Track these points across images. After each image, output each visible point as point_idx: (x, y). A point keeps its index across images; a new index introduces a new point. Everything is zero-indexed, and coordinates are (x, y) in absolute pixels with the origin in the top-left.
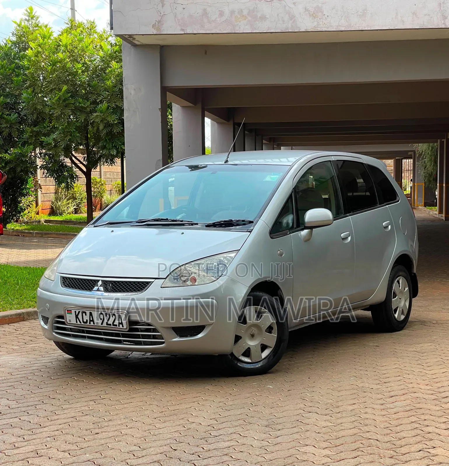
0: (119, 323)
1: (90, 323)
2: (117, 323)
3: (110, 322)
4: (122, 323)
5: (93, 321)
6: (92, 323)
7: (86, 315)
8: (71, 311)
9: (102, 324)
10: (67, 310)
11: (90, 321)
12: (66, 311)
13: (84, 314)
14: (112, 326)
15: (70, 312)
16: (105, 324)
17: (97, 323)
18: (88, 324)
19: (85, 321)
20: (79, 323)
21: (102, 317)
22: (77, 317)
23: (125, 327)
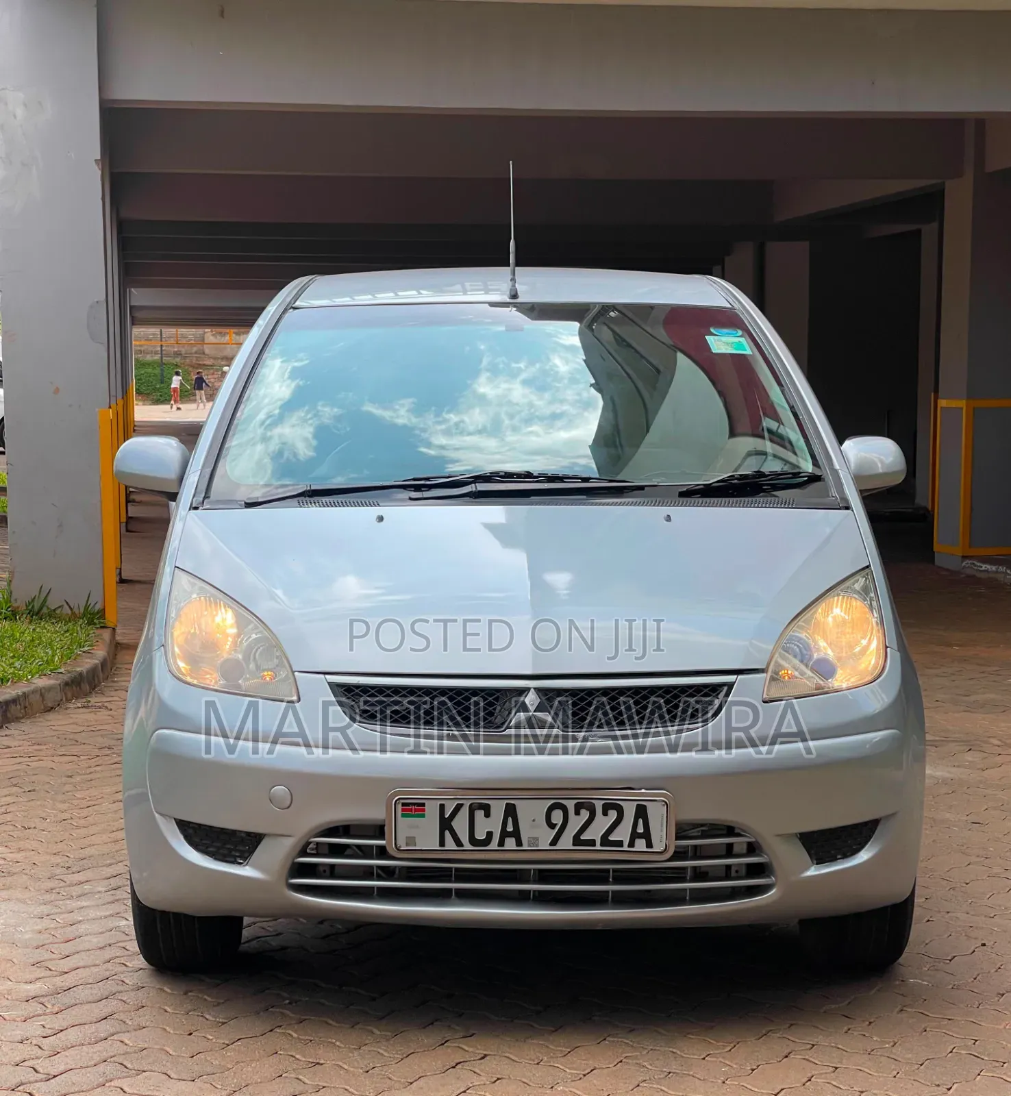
0: (634, 836)
1: (501, 843)
2: (623, 833)
3: (595, 832)
4: (647, 836)
5: (516, 834)
6: (510, 843)
7: (487, 815)
8: (423, 805)
9: (554, 843)
10: (403, 804)
11: (504, 834)
12: (400, 807)
13: (479, 814)
14: (598, 847)
15: (414, 808)
16: (566, 842)
17: (534, 841)
18: (494, 845)
19: (480, 835)
20: (450, 844)
21: (557, 817)
22: (446, 824)
23: (658, 846)
